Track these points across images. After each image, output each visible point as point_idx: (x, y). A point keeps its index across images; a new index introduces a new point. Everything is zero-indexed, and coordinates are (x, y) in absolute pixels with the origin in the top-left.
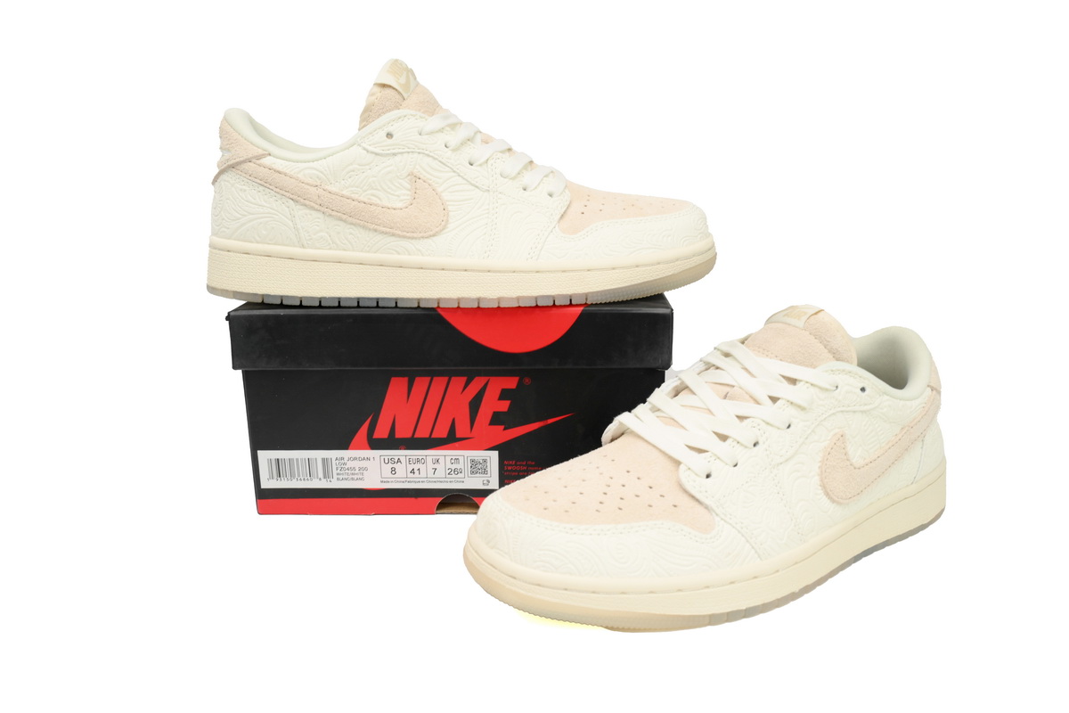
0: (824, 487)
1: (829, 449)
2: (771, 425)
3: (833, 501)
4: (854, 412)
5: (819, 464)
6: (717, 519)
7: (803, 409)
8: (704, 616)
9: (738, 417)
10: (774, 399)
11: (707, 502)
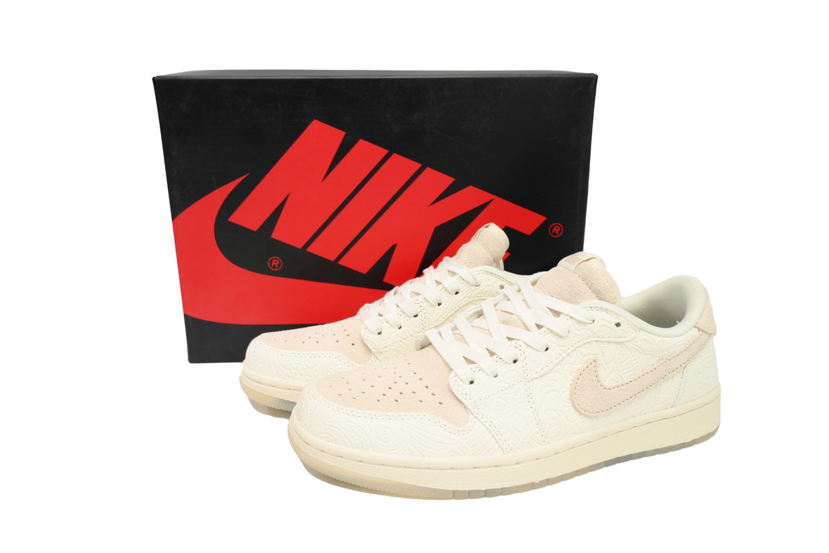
0: (572, 401)
1: (581, 371)
2: (532, 347)
3: (581, 414)
4: (609, 342)
5: (571, 382)
6: (471, 416)
7: (560, 337)
8: (448, 491)
9: (508, 338)
10: (539, 327)
11: (465, 402)
